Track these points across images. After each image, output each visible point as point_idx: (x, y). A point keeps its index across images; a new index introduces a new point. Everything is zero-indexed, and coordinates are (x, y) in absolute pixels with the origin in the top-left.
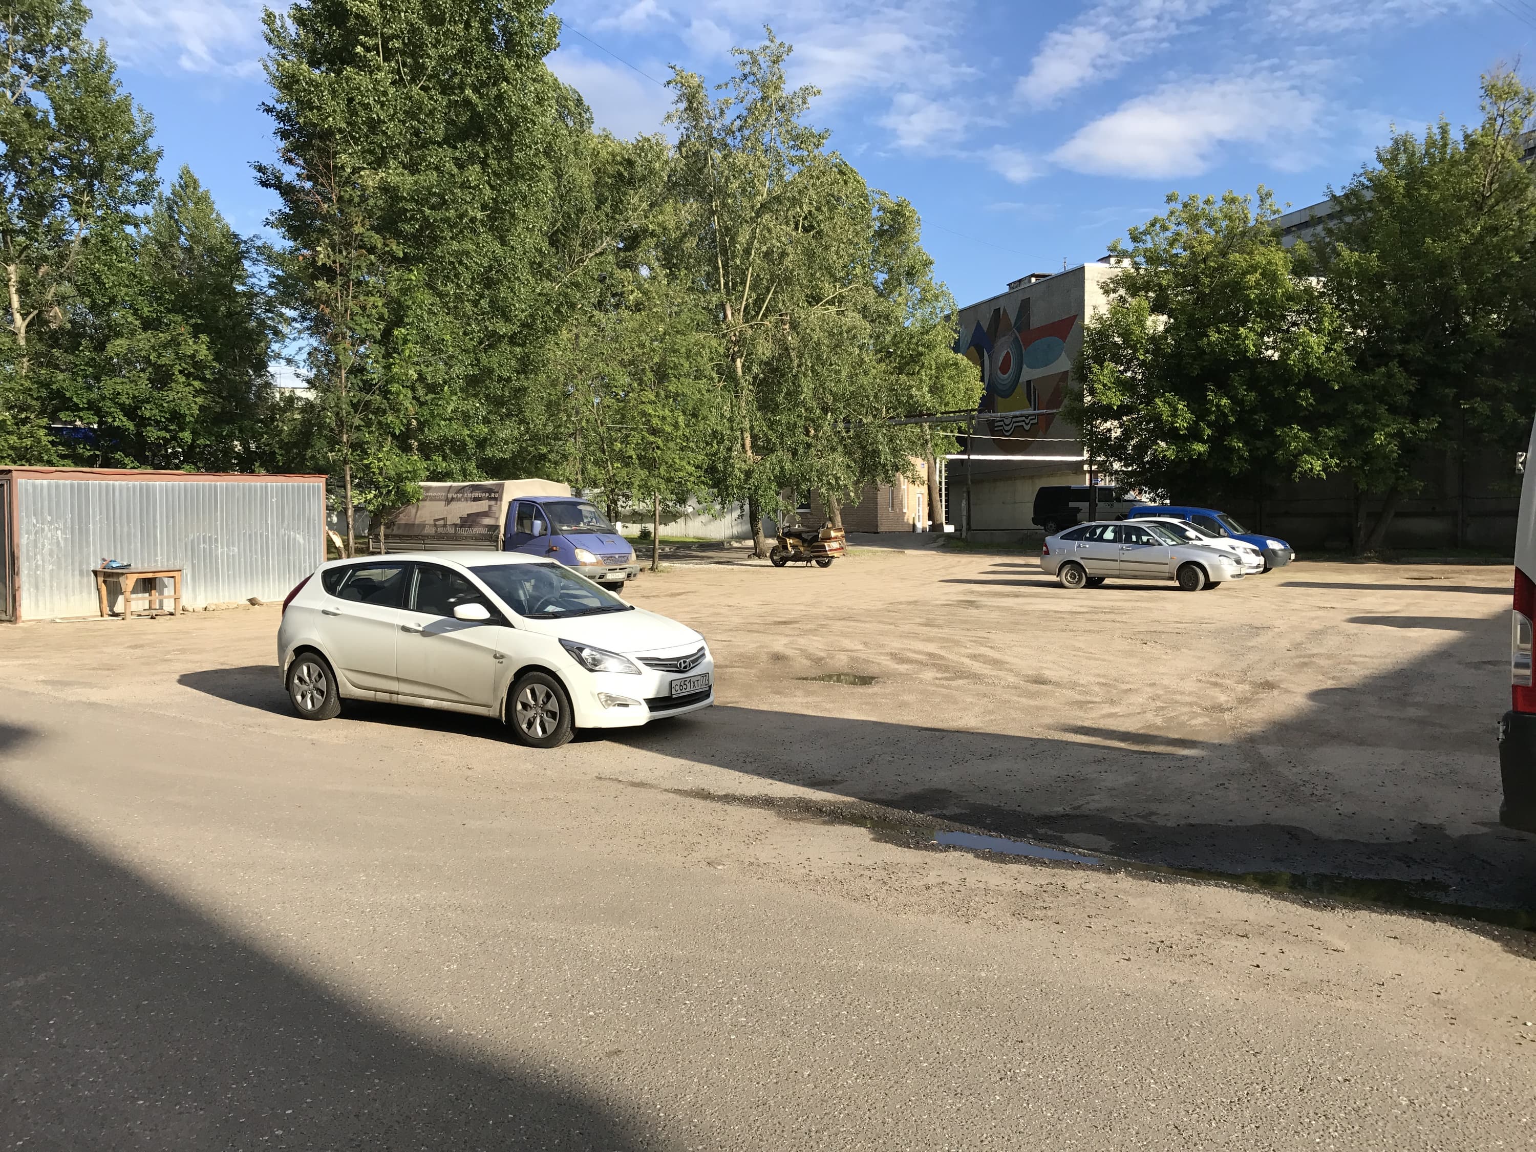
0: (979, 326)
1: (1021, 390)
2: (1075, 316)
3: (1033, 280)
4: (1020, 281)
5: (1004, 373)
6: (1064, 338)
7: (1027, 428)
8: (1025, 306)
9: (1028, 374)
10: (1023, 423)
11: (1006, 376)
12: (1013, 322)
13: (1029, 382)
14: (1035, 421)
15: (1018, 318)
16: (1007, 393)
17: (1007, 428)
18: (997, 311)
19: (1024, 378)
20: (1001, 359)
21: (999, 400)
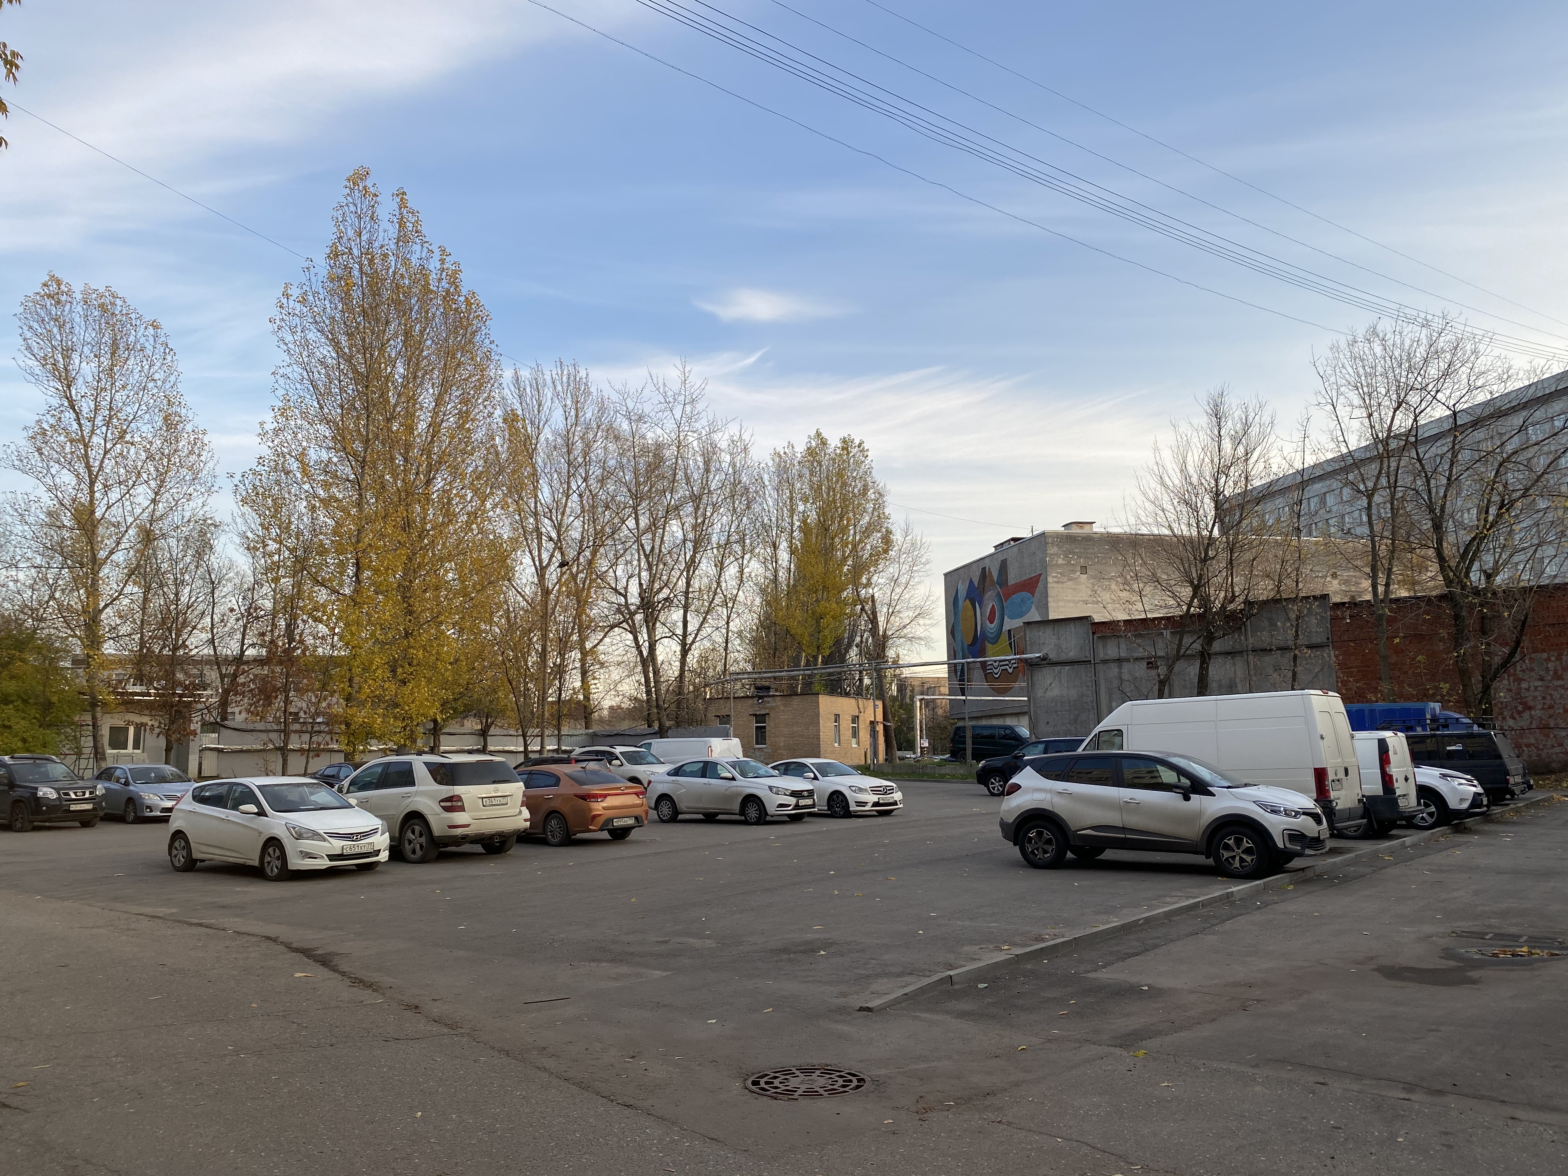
0: (971, 581)
1: (1004, 636)
2: (1040, 575)
3: (1012, 543)
4: (1002, 544)
5: (991, 623)
6: (1033, 595)
7: (1010, 671)
8: (1004, 566)
9: (1010, 624)
10: (1007, 667)
11: (993, 625)
12: (996, 579)
13: (1009, 631)
14: (1015, 665)
15: (1000, 574)
16: (995, 640)
17: (996, 671)
18: (984, 569)
19: (1006, 628)
20: (989, 610)
21: (989, 646)
